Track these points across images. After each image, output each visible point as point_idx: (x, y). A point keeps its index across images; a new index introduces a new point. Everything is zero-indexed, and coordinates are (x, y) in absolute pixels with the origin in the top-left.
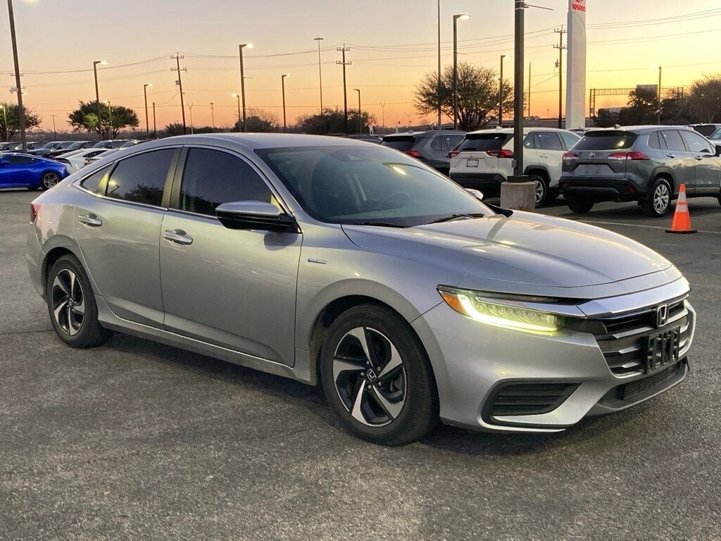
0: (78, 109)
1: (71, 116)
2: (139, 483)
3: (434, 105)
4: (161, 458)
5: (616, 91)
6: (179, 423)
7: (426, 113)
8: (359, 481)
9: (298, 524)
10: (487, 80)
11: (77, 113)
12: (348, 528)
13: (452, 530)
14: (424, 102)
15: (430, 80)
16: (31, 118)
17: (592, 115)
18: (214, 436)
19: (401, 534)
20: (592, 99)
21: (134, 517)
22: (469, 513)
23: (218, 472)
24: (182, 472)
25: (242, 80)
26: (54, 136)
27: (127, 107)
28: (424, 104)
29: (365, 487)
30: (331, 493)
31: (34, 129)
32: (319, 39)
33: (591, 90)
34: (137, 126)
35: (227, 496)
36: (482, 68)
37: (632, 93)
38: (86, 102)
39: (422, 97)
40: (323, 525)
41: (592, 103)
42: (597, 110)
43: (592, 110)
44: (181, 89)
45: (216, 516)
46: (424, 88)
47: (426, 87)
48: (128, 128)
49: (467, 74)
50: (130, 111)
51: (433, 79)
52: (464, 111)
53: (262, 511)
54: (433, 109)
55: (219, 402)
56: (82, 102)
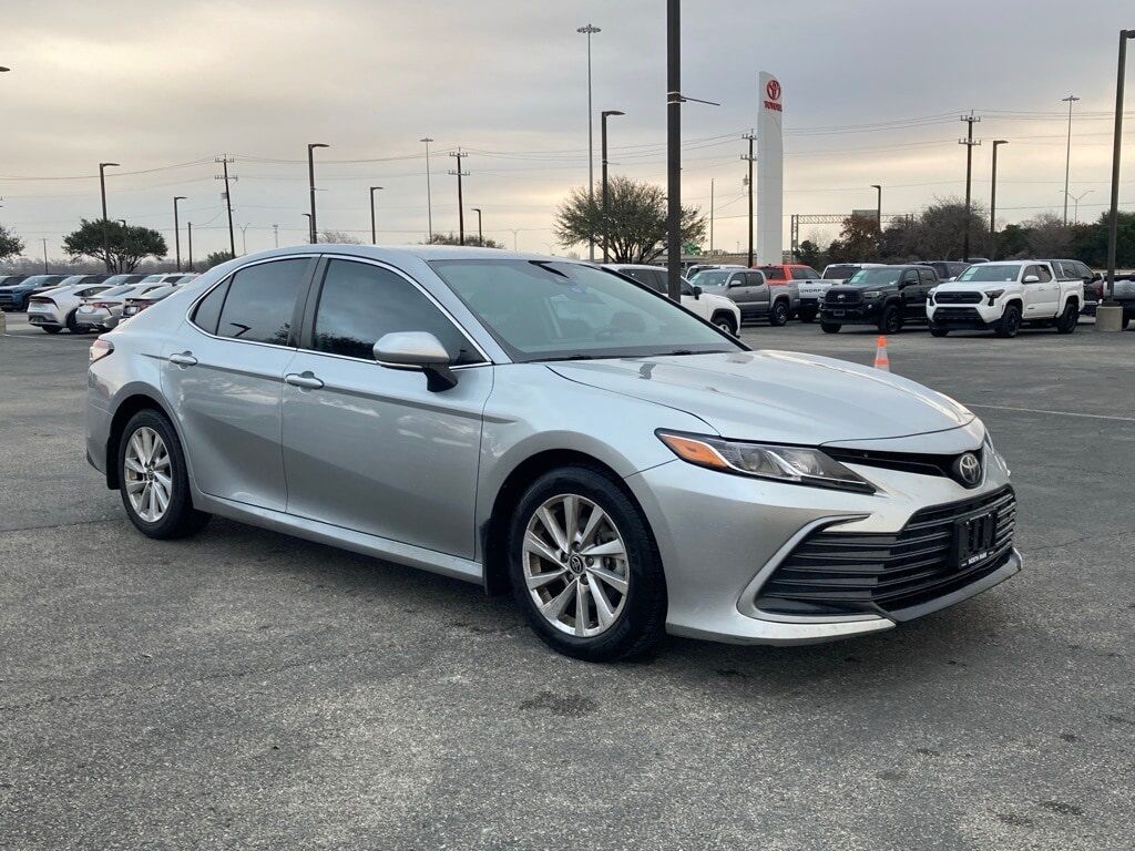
0: (79, 229)
1: (68, 240)
2: (41, 739)
3: (581, 233)
4: (85, 705)
5: (824, 218)
6: (124, 656)
7: (573, 243)
8: (362, 729)
9: (258, 789)
10: (653, 200)
11: (76, 235)
12: (329, 792)
13: (473, 789)
14: (568, 228)
15: (576, 198)
16: (8, 242)
17: (794, 249)
18: (170, 674)
19: (400, 797)
20: (795, 229)
21: (20, 788)
22: (503, 766)
23: (162, 721)
24: (109, 723)
25: (312, 193)
26: (45, 268)
27: (150, 229)
28: (568, 231)
29: (368, 735)
30: (317, 745)
31: (15, 258)
32: (427, 140)
33: (793, 216)
34: (165, 255)
35: (166, 754)
36: (646, 185)
37: (847, 222)
38: (91, 220)
39: (565, 222)
40: (294, 788)
41: (795, 234)
42: (800, 243)
43: (794, 243)
44: (229, 205)
45: (142, 781)
46: (569, 209)
47: (571, 207)
48: (151, 258)
49: (627, 190)
50: (154, 234)
51: (581, 198)
52: (622, 241)
53: (211, 773)
54: (581, 238)
55: (190, 629)
56: (84, 221)
